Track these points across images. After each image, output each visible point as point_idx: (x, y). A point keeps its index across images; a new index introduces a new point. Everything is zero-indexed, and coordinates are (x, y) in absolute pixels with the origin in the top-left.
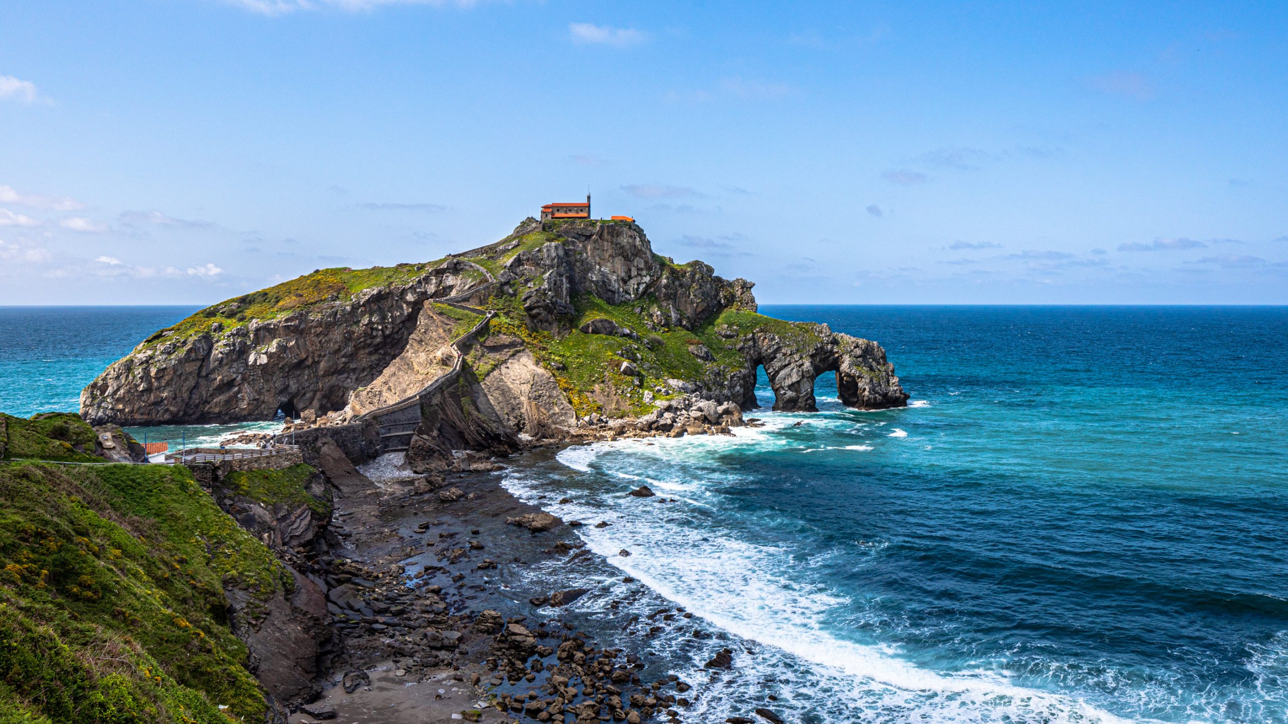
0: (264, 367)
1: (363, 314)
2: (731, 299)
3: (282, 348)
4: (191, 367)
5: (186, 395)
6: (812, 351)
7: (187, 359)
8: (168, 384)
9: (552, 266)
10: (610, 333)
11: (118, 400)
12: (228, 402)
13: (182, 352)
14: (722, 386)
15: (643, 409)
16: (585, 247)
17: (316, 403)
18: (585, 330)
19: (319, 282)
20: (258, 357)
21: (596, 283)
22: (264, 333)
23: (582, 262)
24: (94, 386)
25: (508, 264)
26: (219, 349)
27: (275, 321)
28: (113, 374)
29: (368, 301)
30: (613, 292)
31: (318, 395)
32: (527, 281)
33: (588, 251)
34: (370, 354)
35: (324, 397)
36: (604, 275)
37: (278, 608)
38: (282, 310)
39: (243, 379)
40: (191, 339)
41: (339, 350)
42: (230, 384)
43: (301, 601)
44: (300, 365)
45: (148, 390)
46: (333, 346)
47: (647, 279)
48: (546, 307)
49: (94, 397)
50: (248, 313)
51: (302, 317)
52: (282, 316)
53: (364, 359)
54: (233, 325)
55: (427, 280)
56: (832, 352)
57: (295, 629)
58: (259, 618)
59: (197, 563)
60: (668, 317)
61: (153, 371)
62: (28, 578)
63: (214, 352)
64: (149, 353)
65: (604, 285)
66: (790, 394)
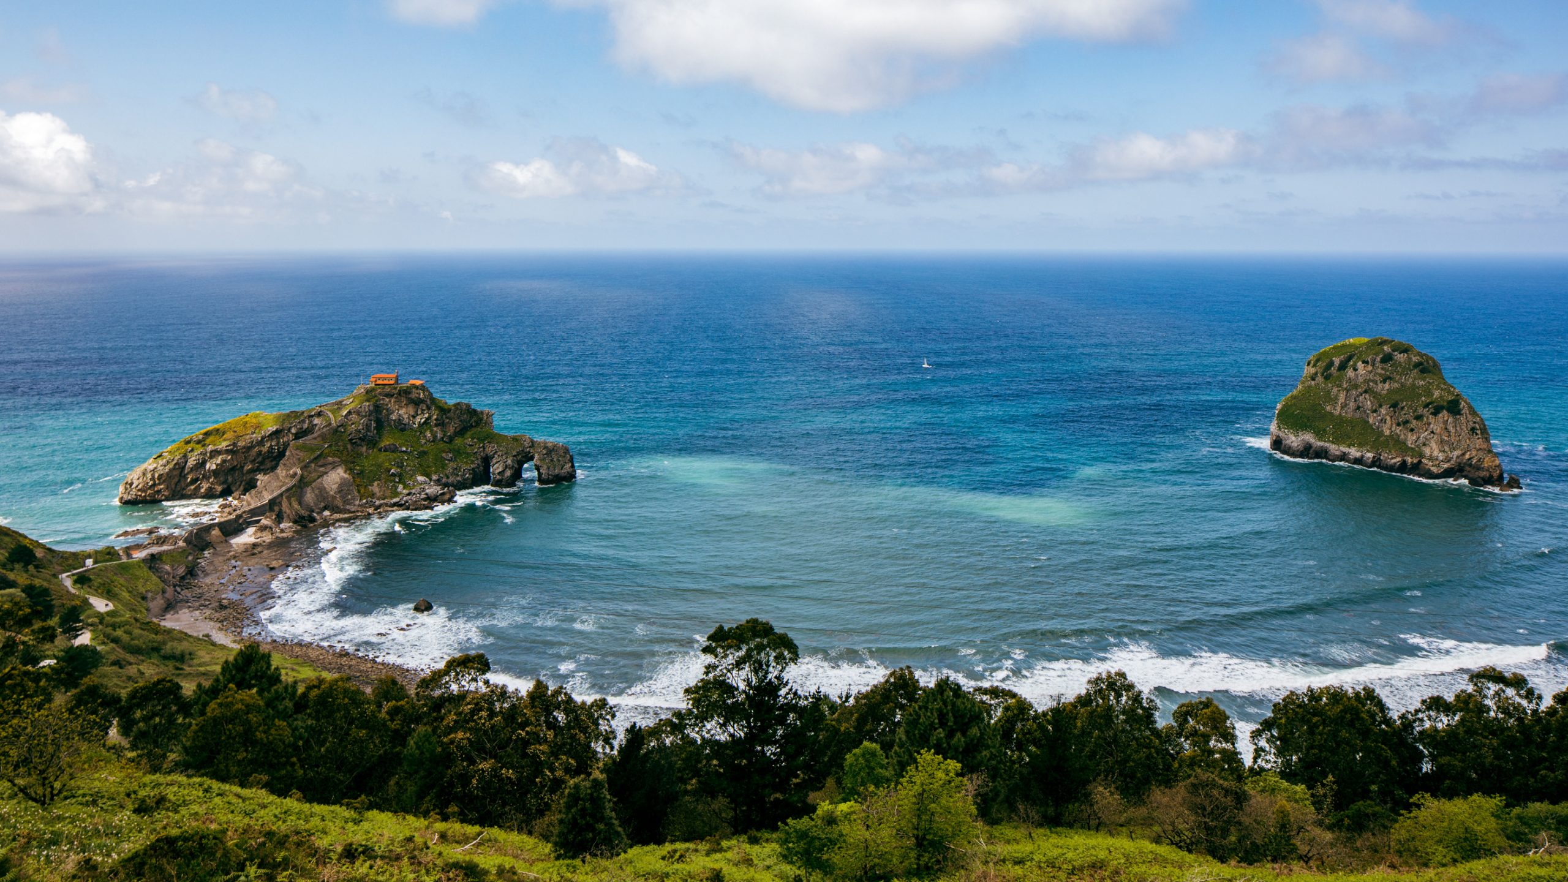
0: (214, 471)
1: (267, 441)
2: (478, 424)
3: (224, 461)
4: (175, 473)
5: (173, 486)
6: (515, 453)
7: (174, 469)
8: (164, 481)
9: (366, 416)
10: (393, 452)
11: (139, 490)
12: (195, 489)
13: (171, 466)
14: (457, 475)
15: (396, 494)
16: (390, 401)
17: (242, 488)
18: (380, 450)
19: (246, 423)
20: (211, 466)
21: (394, 421)
22: (215, 453)
23: (387, 410)
24: (126, 483)
25: (344, 414)
26: (191, 462)
27: (220, 447)
28: (136, 477)
29: (271, 435)
30: (405, 425)
31: (243, 483)
32: (352, 424)
33: (391, 403)
34: (272, 461)
35: (247, 484)
36: (400, 415)
37: (159, 597)
38: (225, 440)
39: (203, 477)
40: (176, 458)
41: (254, 460)
42: (197, 480)
43: (167, 595)
44: (233, 469)
45: (154, 485)
46: (251, 458)
47: (427, 415)
48: (360, 438)
49: (126, 489)
50: (208, 441)
51: (234, 444)
52: (225, 444)
53: (268, 465)
54: (199, 449)
55: (303, 421)
56: (529, 452)
57: (162, 602)
58: (153, 599)
59: (140, 587)
60: (435, 437)
61: (156, 475)
62: (103, 593)
63: (188, 464)
64: (155, 465)
65: (400, 421)
66: (498, 477)
